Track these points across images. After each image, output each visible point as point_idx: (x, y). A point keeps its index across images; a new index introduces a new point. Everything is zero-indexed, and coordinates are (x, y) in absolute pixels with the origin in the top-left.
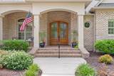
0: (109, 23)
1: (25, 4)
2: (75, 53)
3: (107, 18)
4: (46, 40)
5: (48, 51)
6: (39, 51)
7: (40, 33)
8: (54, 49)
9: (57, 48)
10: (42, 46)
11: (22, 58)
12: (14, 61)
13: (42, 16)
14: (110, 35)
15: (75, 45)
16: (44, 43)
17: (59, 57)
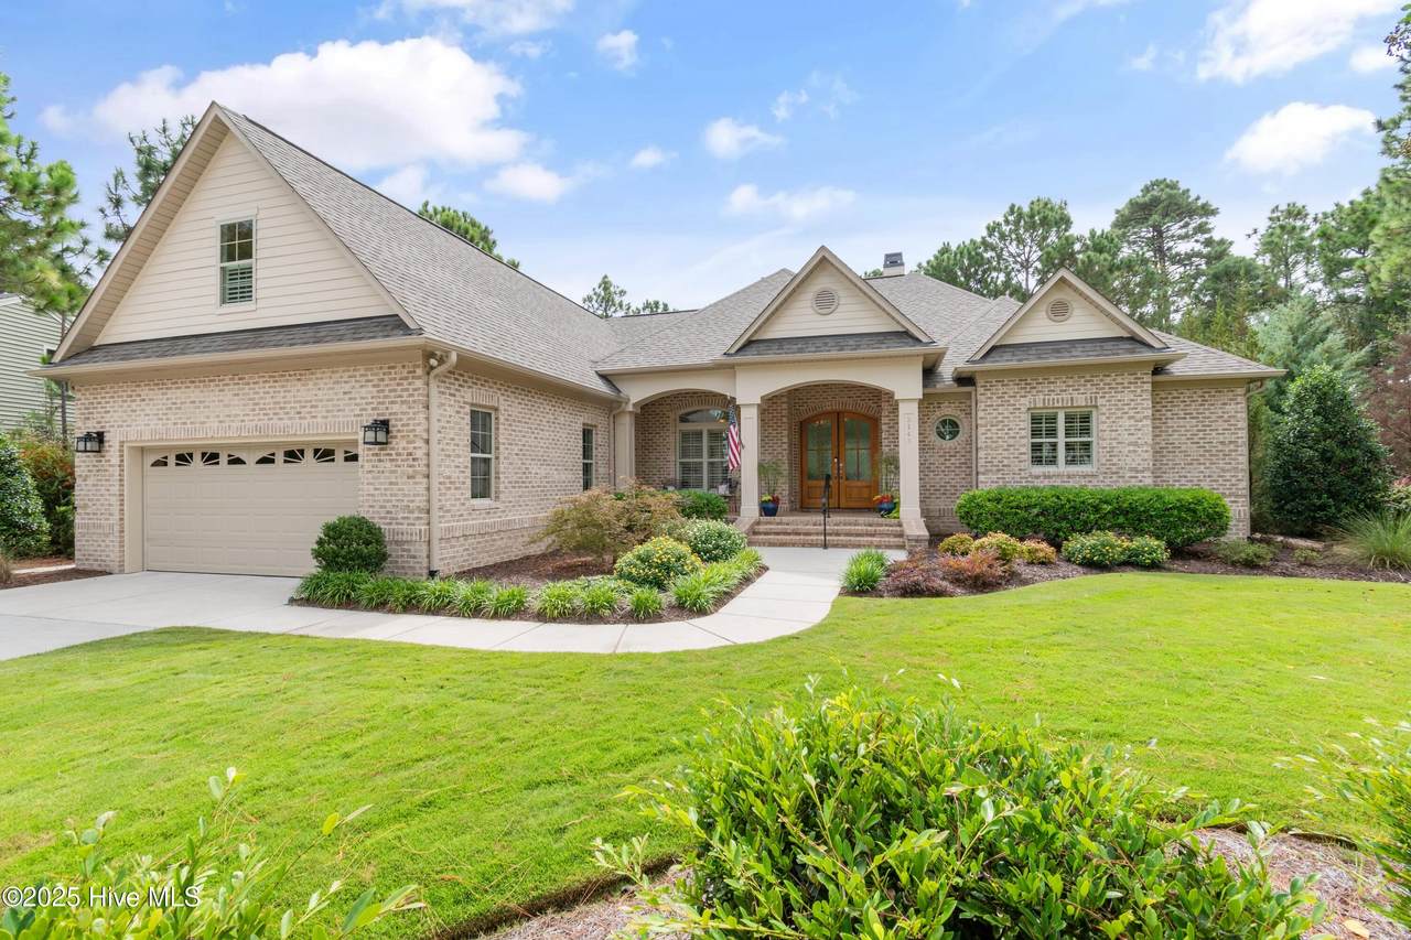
0: (1035, 420)
1: (713, 369)
2: (882, 534)
3: (1025, 402)
4: (784, 490)
5: (790, 528)
6: (762, 528)
7: (760, 466)
8: (810, 522)
9: (820, 518)
10: (769, 509)
11: (720, 535)
12: (703, 542)
13: (769, 406)
14: (1039, 470)
15: (889, 507)
16: (776, 501)
17: (825, 546)
